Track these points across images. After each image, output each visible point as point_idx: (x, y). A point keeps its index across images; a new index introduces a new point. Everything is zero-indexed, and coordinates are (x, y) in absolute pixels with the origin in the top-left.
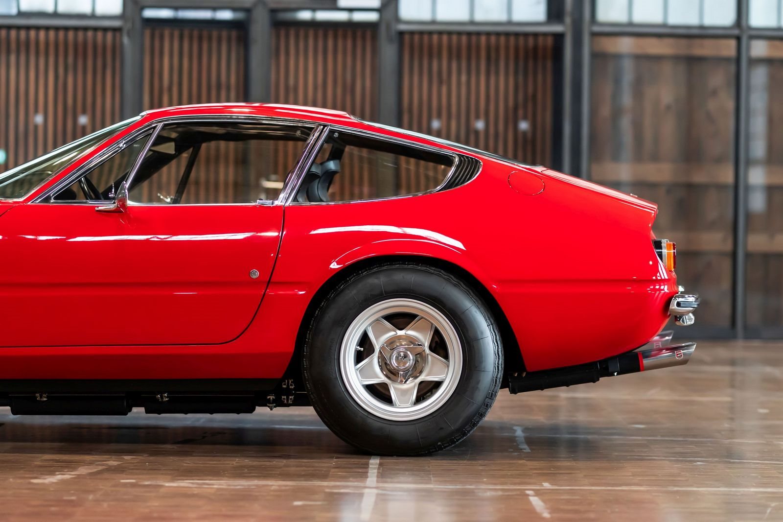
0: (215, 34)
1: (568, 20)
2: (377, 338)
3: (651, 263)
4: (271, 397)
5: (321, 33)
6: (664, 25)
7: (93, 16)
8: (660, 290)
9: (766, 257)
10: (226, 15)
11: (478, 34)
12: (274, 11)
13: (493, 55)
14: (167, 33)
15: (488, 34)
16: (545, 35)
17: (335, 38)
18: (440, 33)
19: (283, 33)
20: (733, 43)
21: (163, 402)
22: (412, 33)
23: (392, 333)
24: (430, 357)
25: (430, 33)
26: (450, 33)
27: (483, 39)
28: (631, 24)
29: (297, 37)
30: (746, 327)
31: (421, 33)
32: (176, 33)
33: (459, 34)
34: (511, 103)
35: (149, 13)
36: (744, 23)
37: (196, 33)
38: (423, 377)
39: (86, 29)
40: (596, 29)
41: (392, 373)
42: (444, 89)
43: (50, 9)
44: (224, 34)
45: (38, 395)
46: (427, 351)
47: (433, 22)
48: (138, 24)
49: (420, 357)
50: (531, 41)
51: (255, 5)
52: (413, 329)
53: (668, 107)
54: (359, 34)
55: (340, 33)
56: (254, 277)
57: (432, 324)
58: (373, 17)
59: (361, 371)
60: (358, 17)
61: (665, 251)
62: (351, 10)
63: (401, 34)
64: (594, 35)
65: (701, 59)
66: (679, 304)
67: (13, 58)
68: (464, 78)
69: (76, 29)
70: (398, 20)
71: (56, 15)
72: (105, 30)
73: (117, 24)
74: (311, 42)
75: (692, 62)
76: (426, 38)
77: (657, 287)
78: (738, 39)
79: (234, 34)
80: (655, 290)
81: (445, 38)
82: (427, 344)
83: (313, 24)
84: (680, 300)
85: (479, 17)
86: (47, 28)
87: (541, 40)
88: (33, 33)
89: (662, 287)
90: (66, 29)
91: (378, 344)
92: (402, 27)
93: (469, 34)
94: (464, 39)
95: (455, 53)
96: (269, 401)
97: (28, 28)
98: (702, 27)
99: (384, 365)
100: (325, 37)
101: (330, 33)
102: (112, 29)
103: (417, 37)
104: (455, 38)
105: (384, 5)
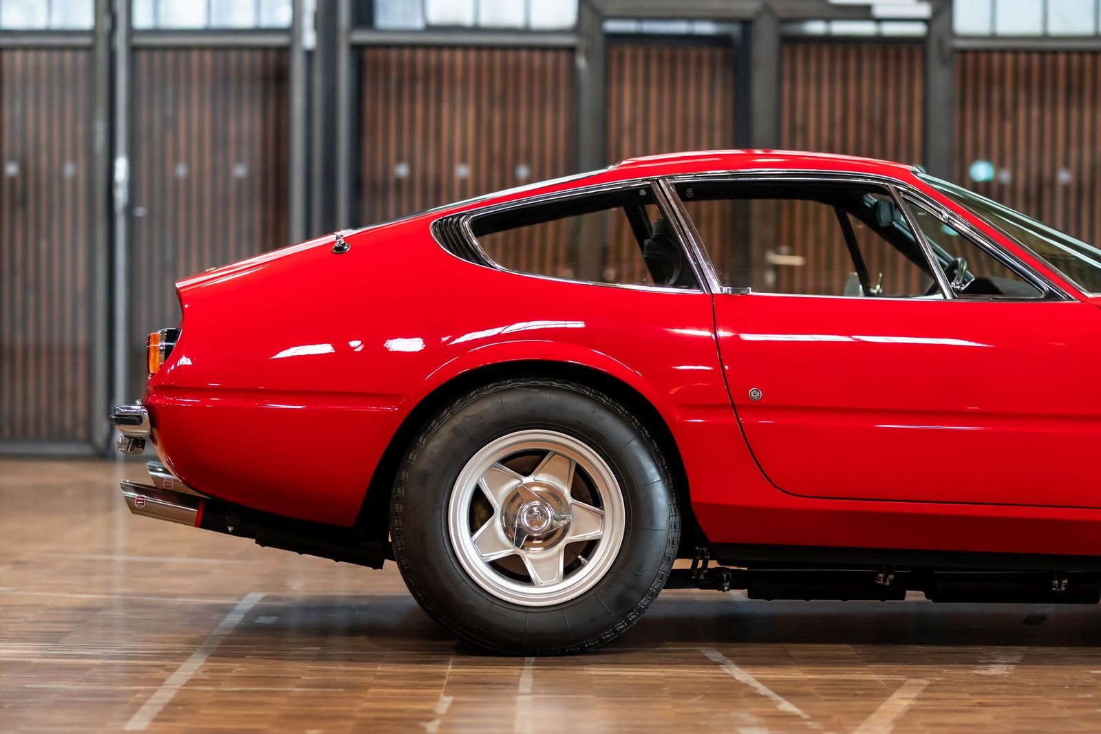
0: (693, 54)
5: (839, 52)
7: (527, 31)
10: (706, 28)
11: (1055, 52)
12: (781, 21)
13: (1075, 79)
14: (628, 52)
15: (1068, 52)
17: (859, 57)
18: (1002, 51)
19: (787, 52)
22: (964, 52)
25: (989, 52)
26: (1015, 52)
27: (1062, 59)
29: (807, 57)
31: (976, 52)
32: (641, 53)
33: (1028, 52)
35: (612, 26)
37: (667, 53)
39: (517, 48)
42: (1008, 127)
43: (467, 19)
44: (706, 53)
47: (994, 37)
48: (599, 42)
54: (892, 52)
55: (866, 53)
58: (918, 29)
60: (890, 29)
62: (879, 21)
63: (955, 51)
68: (1035, 112)
69: (505, 48)
70: (952, 34)
71: (476, 29)
72: (544, 49)
73: (570, 41)
74: (826, 65)
76: (983, 58)
79: (719, 53)
81: (1009, 58)
83: (829, 39)
85: (1056, 28)
86: (466, 47)
88: (446, 55)
90: (492, 48)
92: (960, 44)
93: (1042, 52)
94: (1036, 59)
95: (1023, 80)
97: (440, 47)
100: (845, 57)
101: (852, 53)
102: (557, 49)
103: (970, 58)
104: (1022, 58)
105: (936, 13)
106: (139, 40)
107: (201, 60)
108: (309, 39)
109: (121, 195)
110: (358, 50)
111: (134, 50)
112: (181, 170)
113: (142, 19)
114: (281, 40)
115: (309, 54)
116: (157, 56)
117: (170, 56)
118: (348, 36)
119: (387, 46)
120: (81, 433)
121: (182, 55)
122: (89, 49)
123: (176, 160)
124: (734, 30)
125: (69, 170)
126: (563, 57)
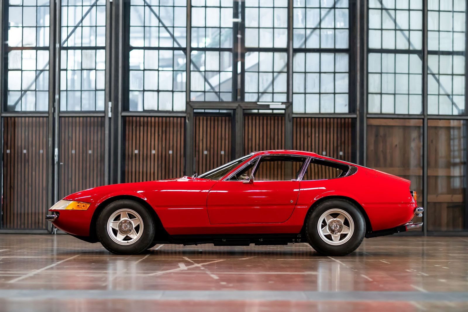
0: (220, 118)
1: (358, 113)
2: (328, 221)
3: (409, 198)
4: (293, 240)
5: (261, 117)
6: (394, 114)
7: (173, 112)
8: (412, 206)
9: (435, 203)
10: (225, 111)
11: (323, 118)
12: (244, 109)
13: (328, 126)
14: (201, 118)
15: (326, 118)
16: (348, 118)
17: (267, 119)
18: (308, 118)
19: (246, 118)
20: (422, 120)
21: (261, 241)
22: (297, 118)
23: (332, 219)
24: (344, 227)
25: (304, 118)
26: (311, 118)
27: (324, 120)
28: (381, 114)
29: (252, 119)
30: (427, 231)
31: (300, 118)
32: (205, 118)
33: (315, 118)
34: (335, 145)
35: (195, 111)
36: (425, 114)
37: (212, 118)
38: (342, 233)
39: (170, 117)
40: (368, 116)
41: (333, 231)
42: (309, 139)
43: (156, 109)
44: (224, 118)
45: (223, 239)
46: (343, 225)
47: (305, 114)
48: (192, 115)
49: (341, 227)
50: (343, 121)
51: (237, 107)
52: (339, 218)
53: (396, 145)
54: (276, 118)
55: (269, 118)
56: (292, 202)
57: (344, 216)
58: (283, 111)
59: (323, 231)
60: (275, 111)
61: (414, 194)
62: (273, 109)
63: (293, 118)
64: (367, 118)
65: (409, 127)
66: (418, 210)
67: (142, 128)
68: (317, 135)
69: (166, 117)
70: (293, 113)
71: (158, 111)
72: (177, 117)
73: (184, 115)
74: (257, 121)
75: (405, 128)
76: (302, 119)
77: (412, 205)
78: (423, 119)
79: (227, 118)
80: (411, 206)
81: (310, 120)
82: (343, 223)
83: (259, 114)
84: (419, 209)
85: (323, 111)
86: (155, 117)
87: (347, 120)
88: (149, 119)
89: (413, 205)
90: (162, 117)
91: (328, 222)
92: (294, 116)
93: (319, 118)
94: (317, 120)
95: (313, 125)
96: (293, 241)
97: (148, 117)
98: (409, 115)
99: (330, 229)
100: (263, 119)
101: (265, 118)
102: (181, 117)
103: (299, 119)
104: (313, 119)
105: (287, 107)
106: (61, 115)
107: (79, 120)
108: (110, 115)
109: (56, 159)
110: (124, 117)
111: (60, 117)
112: (73, 152)
113: (63, 108)
114: (103, 115)
115: (110, 118)
116: (67, 119)
117: (70, 119)
118: (121, 114)
119: (133, 116)
120: (44, 227)
121: (74, 119)
122: (48, 117)
123: (72, 149)
124: (231, 111)
125: (41, 151)
126: (183, 119)
